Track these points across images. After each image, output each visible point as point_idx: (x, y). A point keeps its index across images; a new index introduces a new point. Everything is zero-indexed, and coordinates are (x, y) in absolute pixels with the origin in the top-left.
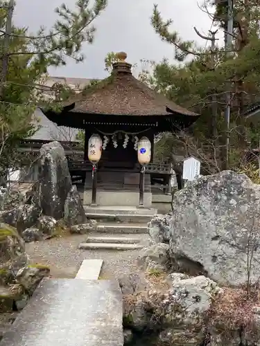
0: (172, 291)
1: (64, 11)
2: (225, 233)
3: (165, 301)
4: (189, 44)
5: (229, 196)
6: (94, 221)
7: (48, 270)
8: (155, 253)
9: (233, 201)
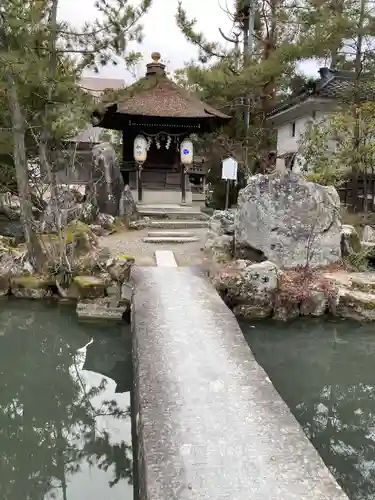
0: (243, 273)
1: (104, 6)
2: (282, 225)
3: (238, 283)
4: (214, 46)
5: (288, 192)
6: (147, 218)
7: (133, 260)
8: (220, 244)
9: (290, 197)
